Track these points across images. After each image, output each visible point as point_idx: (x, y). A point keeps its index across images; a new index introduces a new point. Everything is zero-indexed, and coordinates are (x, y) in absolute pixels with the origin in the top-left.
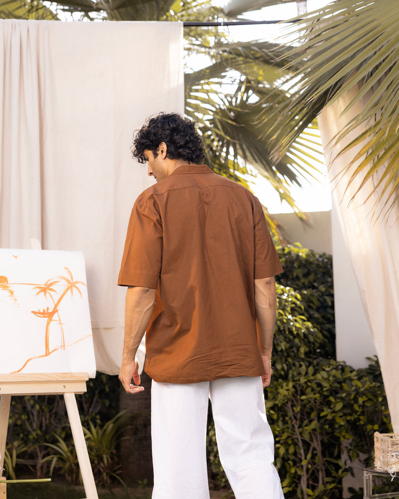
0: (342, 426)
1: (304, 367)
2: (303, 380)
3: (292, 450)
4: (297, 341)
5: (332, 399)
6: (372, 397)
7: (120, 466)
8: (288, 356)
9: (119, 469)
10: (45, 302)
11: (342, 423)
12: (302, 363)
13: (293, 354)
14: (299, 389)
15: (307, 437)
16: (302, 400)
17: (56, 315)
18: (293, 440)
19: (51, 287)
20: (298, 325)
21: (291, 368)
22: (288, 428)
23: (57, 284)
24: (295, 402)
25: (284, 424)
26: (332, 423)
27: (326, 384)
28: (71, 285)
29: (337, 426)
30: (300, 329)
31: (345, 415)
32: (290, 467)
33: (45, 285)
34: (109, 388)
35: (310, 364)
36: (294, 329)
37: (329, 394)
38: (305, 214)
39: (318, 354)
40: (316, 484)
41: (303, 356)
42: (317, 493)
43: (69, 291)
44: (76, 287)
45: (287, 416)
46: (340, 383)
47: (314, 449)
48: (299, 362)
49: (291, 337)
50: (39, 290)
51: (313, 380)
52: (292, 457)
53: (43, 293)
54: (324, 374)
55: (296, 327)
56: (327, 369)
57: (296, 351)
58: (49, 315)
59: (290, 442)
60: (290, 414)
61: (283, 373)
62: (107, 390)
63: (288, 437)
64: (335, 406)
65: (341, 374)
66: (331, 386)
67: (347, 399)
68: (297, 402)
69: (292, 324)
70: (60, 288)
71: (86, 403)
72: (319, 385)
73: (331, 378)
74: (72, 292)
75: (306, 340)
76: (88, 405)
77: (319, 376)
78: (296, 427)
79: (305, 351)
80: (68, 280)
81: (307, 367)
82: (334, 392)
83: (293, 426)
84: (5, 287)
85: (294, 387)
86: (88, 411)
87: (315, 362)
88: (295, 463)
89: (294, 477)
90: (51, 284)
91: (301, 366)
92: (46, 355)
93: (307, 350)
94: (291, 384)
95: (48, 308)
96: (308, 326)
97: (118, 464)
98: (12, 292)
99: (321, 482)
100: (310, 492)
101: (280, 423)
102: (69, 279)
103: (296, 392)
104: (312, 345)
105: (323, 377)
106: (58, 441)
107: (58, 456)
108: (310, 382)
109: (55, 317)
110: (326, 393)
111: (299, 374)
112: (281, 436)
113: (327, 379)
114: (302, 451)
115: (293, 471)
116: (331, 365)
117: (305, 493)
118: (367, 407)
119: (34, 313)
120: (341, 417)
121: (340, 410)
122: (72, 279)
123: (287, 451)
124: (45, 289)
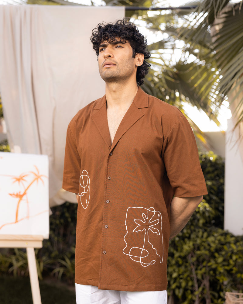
2: (199, 241)
3: (190, 284)
5: (216, 255)
8: (192, 224)
10: (19, 188)
11: (222, 271)
14: (196, 246)
19: (23, 179)
22: (188, 270)
23: (28, 176)
26: (215, 270)
27: (213, 245)
28: (38, 177)
31: (224, 265)
32: (188, 295)
35: (206, 230)
41: (201, 225)
43: (36, 182)
44: (41, 179)
47: (204, 285)
50: (15, 180)
53: (17, 182)
58: (20, 196)
61: (187, 235)
63: (188, 276)
65: (225, 238)
70: (29, 179)
72: (209, 245)
73: (216, 241)
80: (35, 174)
81: (203, 233)
82: (218, 250)
85: (194, 245)
87: (209, 229)
90: (24, 176)
91: (199, 232)
92: (16, 222)
93: (204, 221)
94: (191, 244)
95: (20, 192)
101: (183, 267)
108: (205, 242)
109: (24, 198)
111: (197, 237)
114: (196, 286)
116: (219, 232)
119: (11, 195)
120: (221, 267)
121: (221, 263)
122: (38, 172)
123: (187, 284)
124: (19, 179)
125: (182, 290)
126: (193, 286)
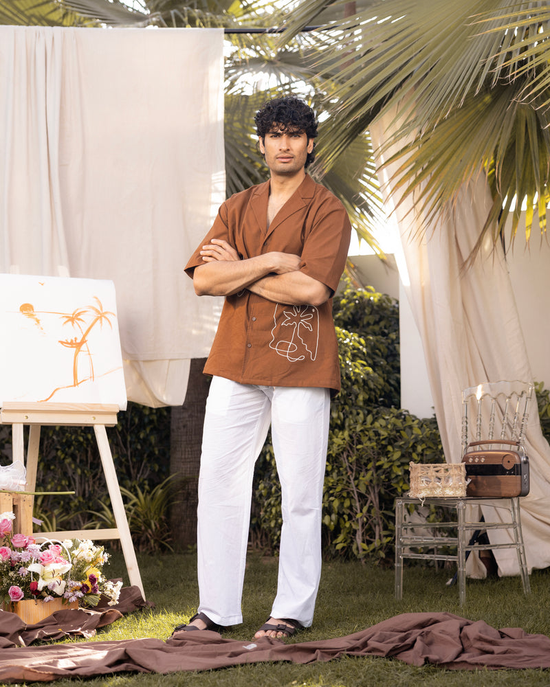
0: (399, 476)
1: (361, 416)
2: (359, 428)
3: (347, 503)
4: (355, 387)
5: (390, 448)
6: (432, 445)
7: (170, 533)
8: (346, 404)
9: (169, 536)
10: (74, 333)
11: (400, 473)
12: (359, 411)
13: (350, 401)
14: (355, 438)
15: (363, 490)
16: (358, 450)
17: (84, 345)
18: (348, 493)
19: (79, 317)
20: (357, 371)
21: (347, 417)
22: (343, 480)
23: (85, 313)
24: (351, 452)
25: (338, 476)
26: (388, 473)
27: (384, 433)
28: (101, 316)
29: (393, 476)
30: (359, 374)
32: (345, 522)
33: (73, 314)
34: (159, 450)
35: (369, 412)
36: (352, 374)
37: (387, 443)
38: (386, 255)
39: (380, 404)
40: (372, 540)
41: (361, 404)
42: (372, 547)
43: (99, 321)
44: (105, 317)
45: (342, 467)
46: (398, 431)
47: (371, 502)
48: (356, 410)
49: (349, 384)
50: (66, 319)
51: (371, 428)
52: (348, 511)
53: (70, 323)
54: (382, 422)
55: (354, 373)
56: (387, 417)
57: (354, 399)
58: (77, 345)
59: (345, 494)
60: (346, 464)
61: (339, 422)
62: (157, 452)
63: (343, 490)
64: (393, 456)
65: (402, 422)
66: (389, 434)
67: (405, 447)
68: (353, 452)
69: (351, 369)
70: (89, 318)
71: (133, 468)
72: (377, 434)
73: (389, 426)
74: (101, 322)
75: (366, 387)
76: (136, 470)
77: (377, 424)
78: (352, 478)
79: (364, 398)
80: (97, 311)
81: (365, 416)
82: (392, 441)
83: (349, 477)
84: (31, 316)
85: (351, 436)
86: (137, 476)
87: (375, 410)
88: (350, 517)
89: (349, 533)
90: (79, 314)
91: (358, 414)
92: (75, 385)
93: (367, 397)
94: (346, 433)
95: (76, 339)
96: (369, 371)
97: (168, 531)
98: (38, 321)
99: (377, 537)
100: (365, 546)
101: (334, 474)
102: (99, 309)
103: (353, 442)
104: (373, 394)
105: (381, 426)
106: (103, 509)
107: (101, 522)
108: (368, 431)
109: (84, 347)
110: (383, 442)
111: (356, 422)
112: (335, 489)
113: (386, 427)
114: (358, 505)
115: (347, 525)
116: (392, 413)
117: (360, 548)
118: (426, 455)
119: (62, 342)
120: (399, 466)
121: (398, 459)
122: (101, 309)
123: (342, 504)
124: (73, 319)
125: (334, 517)
126: (351, 508)
